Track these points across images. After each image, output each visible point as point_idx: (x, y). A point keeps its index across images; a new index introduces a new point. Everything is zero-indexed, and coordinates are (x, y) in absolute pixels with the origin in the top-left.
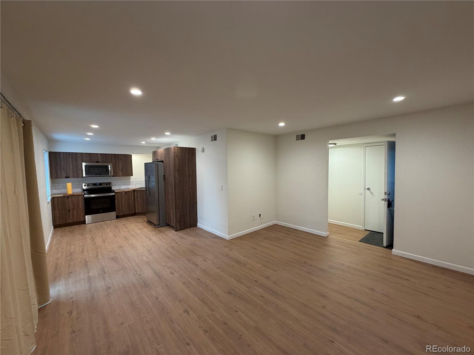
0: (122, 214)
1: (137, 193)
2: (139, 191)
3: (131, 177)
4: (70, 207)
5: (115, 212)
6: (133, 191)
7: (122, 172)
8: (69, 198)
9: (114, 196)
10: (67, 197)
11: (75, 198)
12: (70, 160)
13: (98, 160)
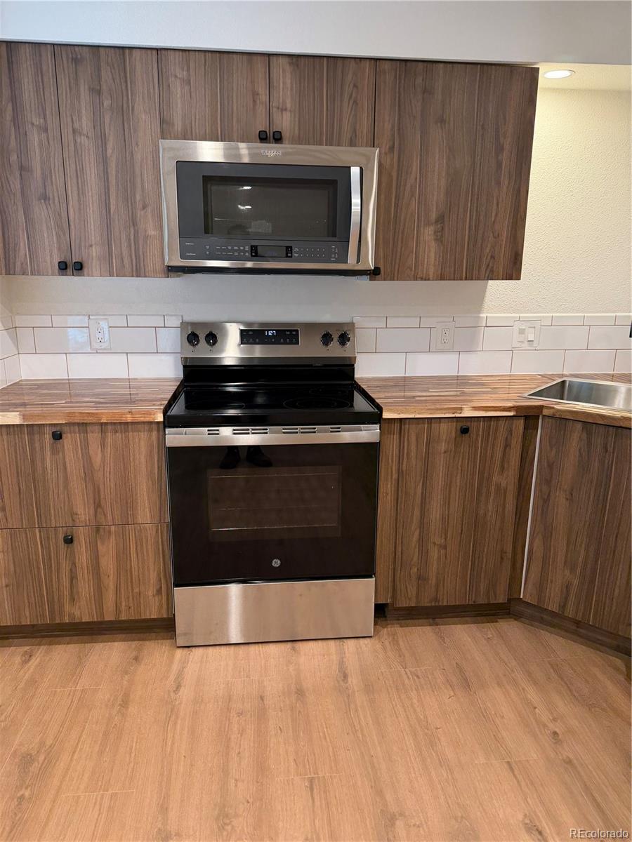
4: (73, 515)
5: (371, 580)
6: (521, 422)
7: (439, 239)
8: (67, 440)
9: (370, 450)
11: (103, 445)
12: (86, 124)
13: (276, 115)
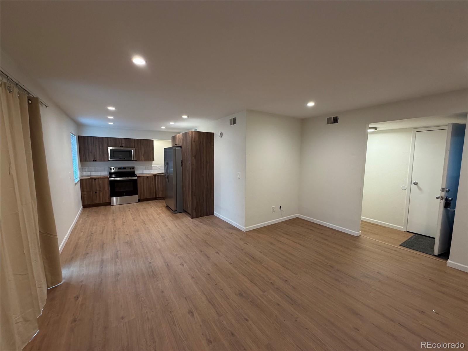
0: (144, 197)
1: (158, 178)
2: (160, 177)
3: (153, 162)
4: (97, 189)
5: (137, 195)
6: (154, 176)
7: (144, 157)
8: (96, 180)
9: (136, 180)
10: (94, 180)
11: (101, 181)
12: (97, 145)
13: (122, 144)
